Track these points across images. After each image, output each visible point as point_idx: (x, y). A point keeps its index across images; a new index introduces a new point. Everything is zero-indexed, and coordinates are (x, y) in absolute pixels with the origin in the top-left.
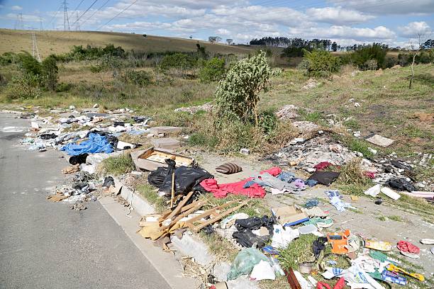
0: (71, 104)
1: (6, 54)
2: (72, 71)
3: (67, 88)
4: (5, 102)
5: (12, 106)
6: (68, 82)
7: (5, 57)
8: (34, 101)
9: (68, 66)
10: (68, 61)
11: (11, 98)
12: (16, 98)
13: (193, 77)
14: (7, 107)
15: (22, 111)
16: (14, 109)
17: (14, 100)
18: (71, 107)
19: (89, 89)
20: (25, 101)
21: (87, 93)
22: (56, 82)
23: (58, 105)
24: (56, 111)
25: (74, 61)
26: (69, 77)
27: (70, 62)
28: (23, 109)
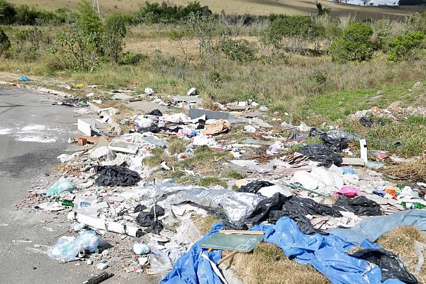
0: (146, 85)
1: (60, 11)
2: (142, 37)
3: (135, 60)
4: (45, 74)
5: (54, 81)
6: (136, 52)
7: (58, 15)
8: (88, 75)
9: (135, 30)
10: (137, 23)
11: (55, 68)
12: (61, 68)
13: (316, 53)
14: (46, 82)
15: (66, 91)
16: (55, 87)
17: (59, 72)
18: (148, 90)
19: (165, 63)
20: (75, 75)
21: (164, 68)
22: (121, 49)
23: (125, 85)
24: (123, 96)
25: (144, 24)
26: (139, 44)
27: (139, 26)
28: (69, 88)
